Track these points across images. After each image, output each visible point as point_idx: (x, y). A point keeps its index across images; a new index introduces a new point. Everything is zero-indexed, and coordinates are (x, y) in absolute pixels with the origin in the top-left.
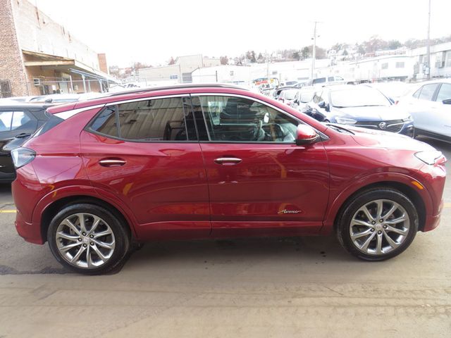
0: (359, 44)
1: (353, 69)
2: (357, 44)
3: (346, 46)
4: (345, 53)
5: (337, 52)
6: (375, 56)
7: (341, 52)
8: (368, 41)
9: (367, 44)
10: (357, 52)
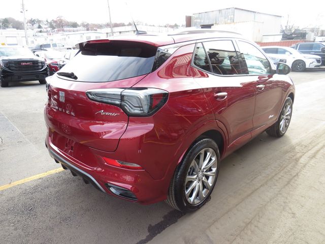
0: (49, 21)
1: (65, 39)
2: (47, 21)
3: (39, 21)
4: (40, 27)
5: (33, 25)
6: (63, 30)
7: (36, 25)
8: (55, 20)
9: (55, 22)
10: (49, 27)
